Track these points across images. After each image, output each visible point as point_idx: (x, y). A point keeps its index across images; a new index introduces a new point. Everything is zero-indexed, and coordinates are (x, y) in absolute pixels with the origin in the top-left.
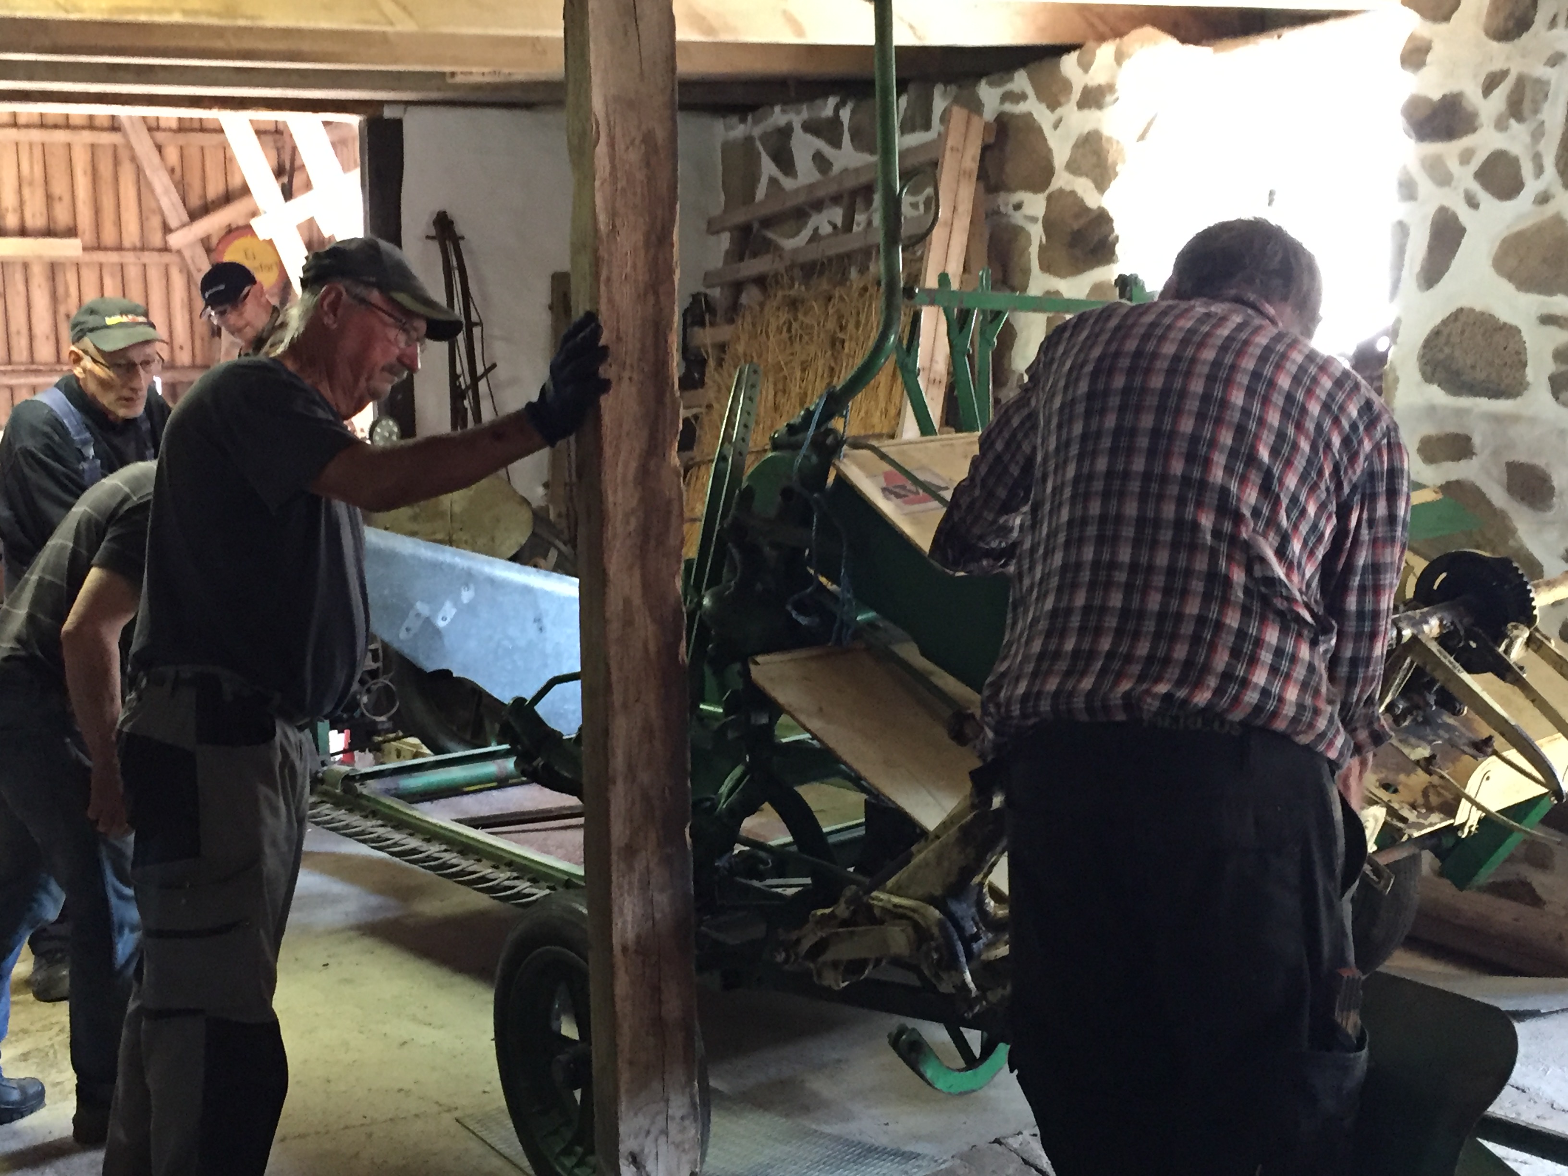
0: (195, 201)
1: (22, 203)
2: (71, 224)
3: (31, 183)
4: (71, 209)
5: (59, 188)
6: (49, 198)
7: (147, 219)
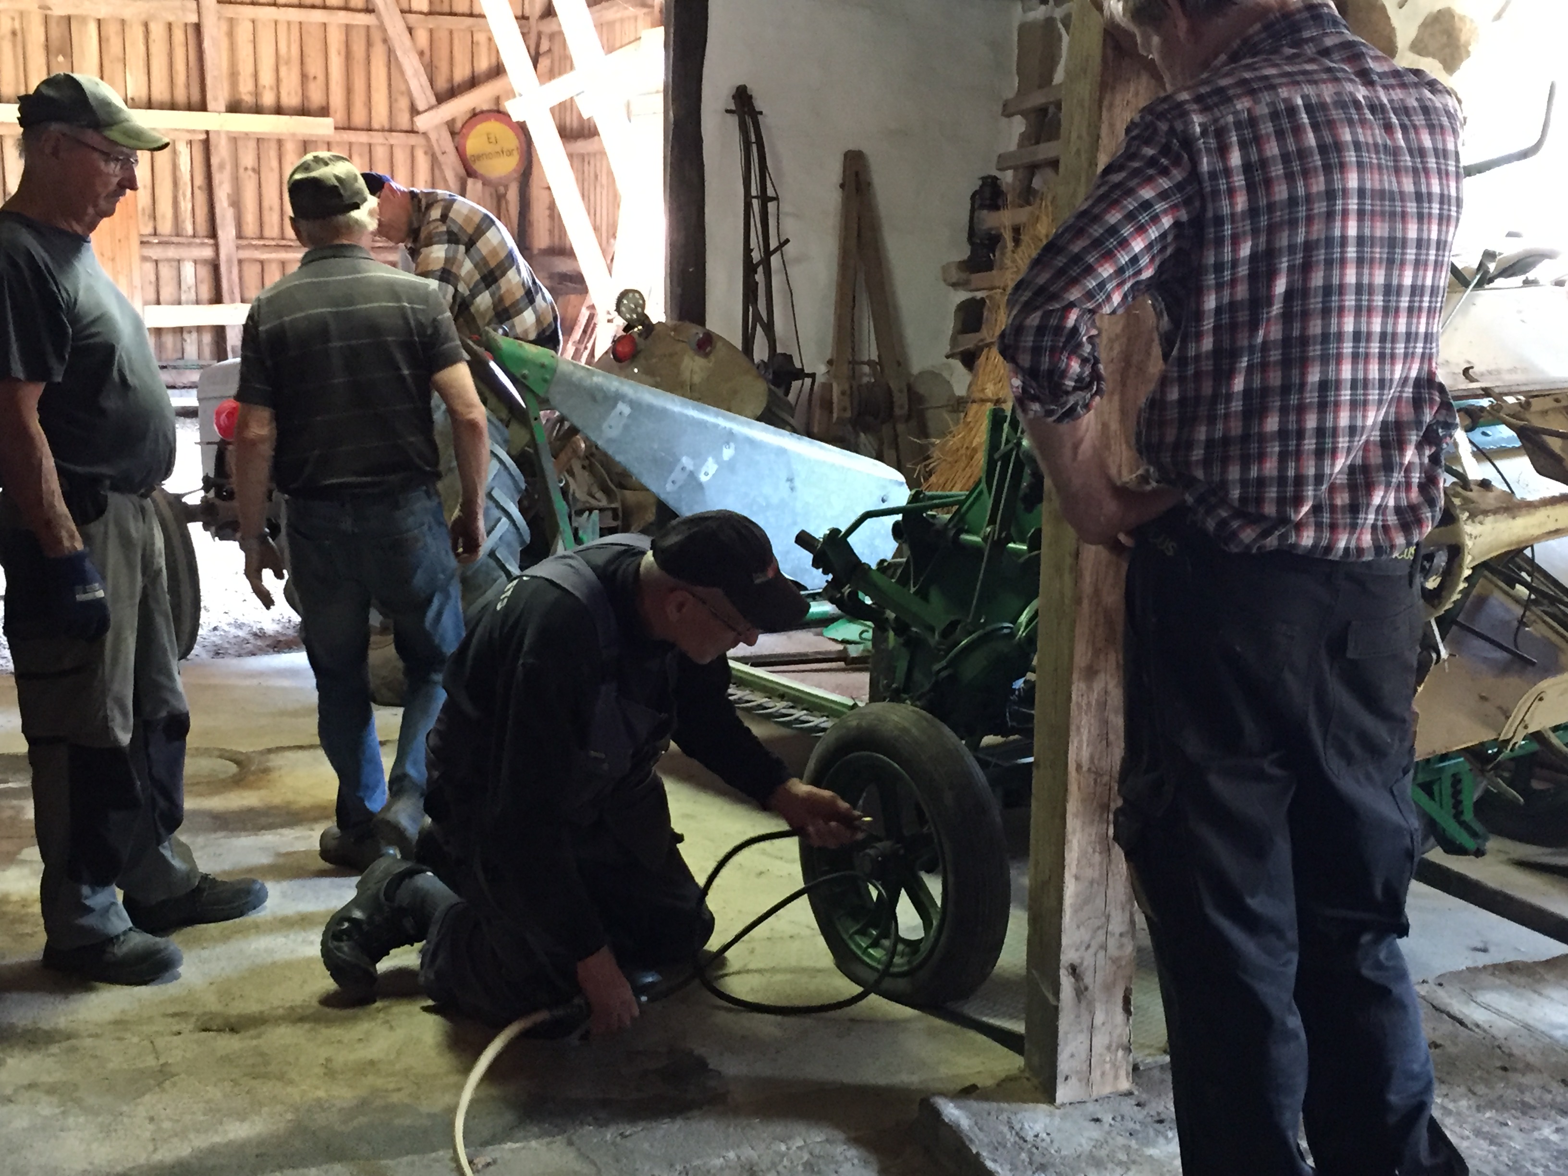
0: (442, 84)
1: (278, 80)
2: (324, 104)
3: (288, 63)
4: (324, 88)
5: (314, 68)
6: (304, 77)
7: (396, 100)
